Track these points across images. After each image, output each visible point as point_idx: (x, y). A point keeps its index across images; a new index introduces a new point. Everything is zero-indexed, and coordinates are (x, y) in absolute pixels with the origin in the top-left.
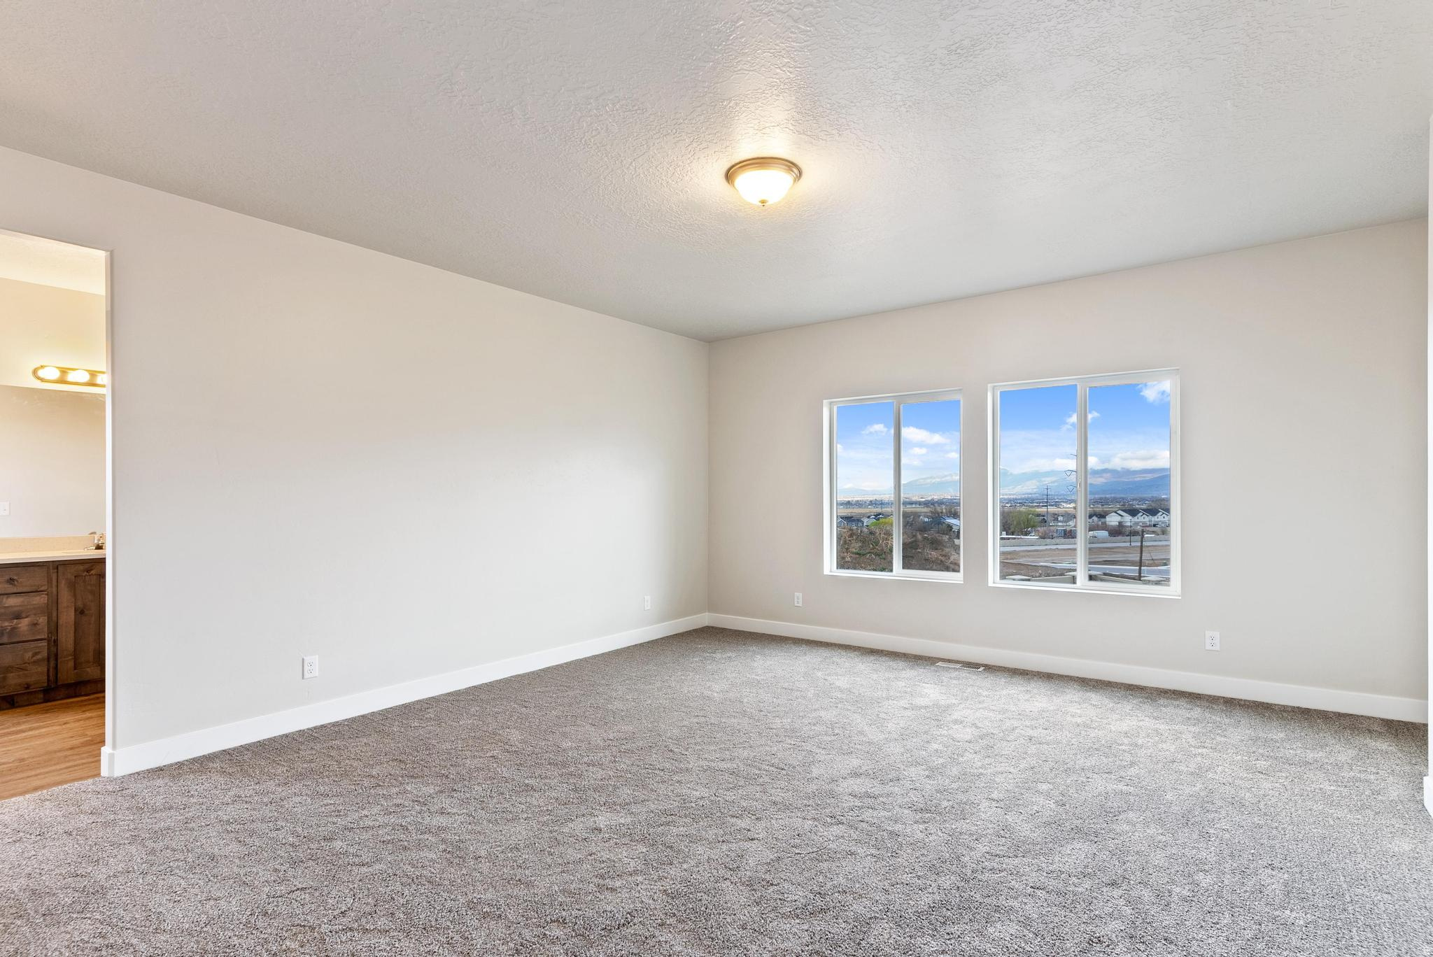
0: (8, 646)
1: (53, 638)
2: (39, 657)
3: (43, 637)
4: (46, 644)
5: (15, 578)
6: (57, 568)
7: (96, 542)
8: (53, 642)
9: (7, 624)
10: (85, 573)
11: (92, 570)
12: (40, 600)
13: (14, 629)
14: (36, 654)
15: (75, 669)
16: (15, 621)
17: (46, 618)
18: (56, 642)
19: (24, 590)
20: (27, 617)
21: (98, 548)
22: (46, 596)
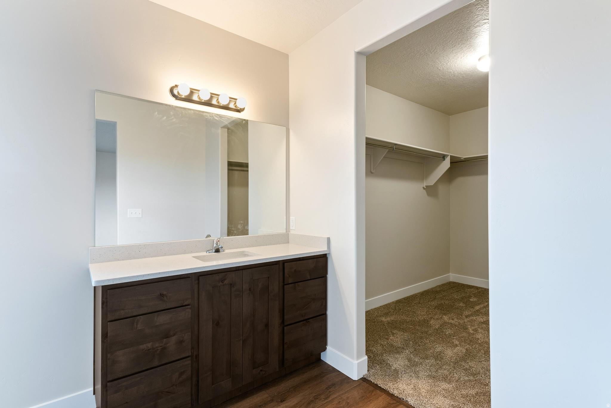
0: (158, 369)
1: (195, 353)
2: (184, 377)
3: (187, 355)
4: (189, 362)
5: (165, 293)
6: (198, 279)
7: (215, 245)
8: (196, 358)
9: (157, 345)
10: (221, 283)
11: (225, 280)
12: (185, 315)
13: (164, 349)
14: (181, 374)
15: (212, 385)
16: (165, 340)
17: (190, 334)
18: (197, 357)
19: (173, 305)
20: (174, 335)
21: (217, 251)
22: (190, 311)
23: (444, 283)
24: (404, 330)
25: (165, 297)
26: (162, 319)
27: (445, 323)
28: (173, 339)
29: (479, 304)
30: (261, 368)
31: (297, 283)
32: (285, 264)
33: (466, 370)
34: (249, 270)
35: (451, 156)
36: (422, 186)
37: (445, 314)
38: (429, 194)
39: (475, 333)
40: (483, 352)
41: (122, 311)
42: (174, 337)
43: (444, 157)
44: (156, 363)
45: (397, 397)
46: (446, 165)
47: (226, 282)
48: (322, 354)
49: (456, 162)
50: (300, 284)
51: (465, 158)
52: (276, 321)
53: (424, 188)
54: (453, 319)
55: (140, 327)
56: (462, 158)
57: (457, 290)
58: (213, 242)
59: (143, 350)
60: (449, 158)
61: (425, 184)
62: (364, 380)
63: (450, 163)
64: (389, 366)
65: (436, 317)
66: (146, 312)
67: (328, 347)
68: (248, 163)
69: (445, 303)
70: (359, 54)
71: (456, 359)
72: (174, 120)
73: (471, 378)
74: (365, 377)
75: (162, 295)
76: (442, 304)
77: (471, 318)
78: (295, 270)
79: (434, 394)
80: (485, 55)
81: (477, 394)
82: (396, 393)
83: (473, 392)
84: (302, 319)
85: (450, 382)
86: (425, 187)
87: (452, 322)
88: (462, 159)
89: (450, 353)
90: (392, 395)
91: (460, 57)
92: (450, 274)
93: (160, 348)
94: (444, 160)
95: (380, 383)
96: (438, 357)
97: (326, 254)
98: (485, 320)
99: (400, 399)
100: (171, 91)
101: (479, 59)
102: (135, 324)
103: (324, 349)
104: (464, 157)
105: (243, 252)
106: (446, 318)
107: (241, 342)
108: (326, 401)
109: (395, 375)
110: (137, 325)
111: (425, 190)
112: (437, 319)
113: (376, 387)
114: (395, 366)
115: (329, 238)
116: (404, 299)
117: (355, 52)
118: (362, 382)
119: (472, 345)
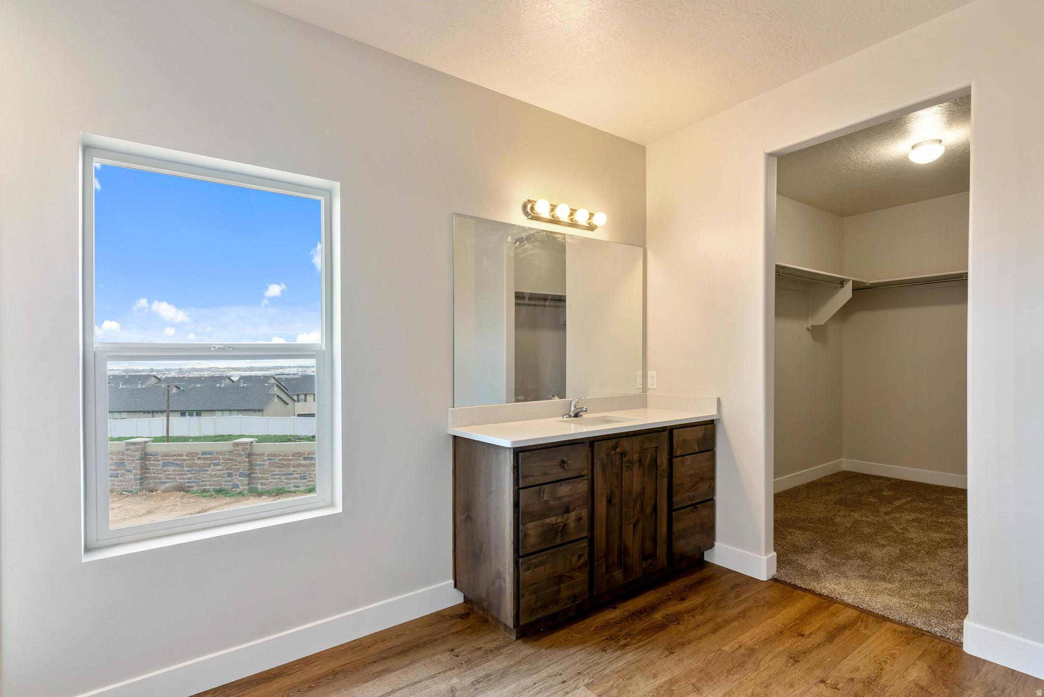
1: (590, 536)
3: (585, 535)
5: (565, 459)
6: (593, 445)
7: (573, 408)
9: (560, 520)
10: (613, 451)
12: (582, 487)
15: (606, 575)
17: (586, 510)
18: (592, 539)
19: (573, 475)
20: (574, 510)
21: (576, 416)
22: (587, 483)
23: (834, 472)
24: (804, 529)
25: (566, 465)
26: (564, 490)
27: (856, 522)
28: (573, 515)
29: (899, 499)
30: (650, 561)
31: (685, 457)
32: (674, 430)
33: (908, 570)
34: (639, 437)
35: (853, 281)
36: (806, 326)
37: (852, 511)
38: (815, 339)
39: (905, 532)
40: (924, 553)
41: (531, 477)
42: (573, 512)
43: (842, 283)
44: (558, 541)
45: (828, 596)
46: (846, 294)
47: (618, 450)
48: (706, 553)
49: (859, 289)
50: (688, 457)
51: (871, 284)
52: (663, 503)
53: (808, 329)
54: (867, 517)
55: (546, 497)
56: (869, 283)
57: (859, 482)
58: (571, 403)
59: (548, 524)
60: (850, 283)
61: (811, 323)
62: (774, 580)
63: (853, 290)
64: (805, 567)
65: (842, 513)
66: (551, 480)
67: (717, 544)
68: (565, 296)
69: (846, 497)
70: (770, 155)
71: (890, 560)
72: (527, 245)
73: (919, 578)
74: (776, 577)
75: (563, 462)
76: (843, 499)
77: (893, 515)
78: (684, 439)
79: (876, 593)
80: (923, 142)
81: (930, 593)
82: (825, 592)
83: (927, 591)
84: (690, 503)
85: (890, 582)
86: (810, 328)
87: (867, 519)
88: (867, 284)
89: (877, 553)
90: (820, 595)
91: (886, 145)
92: (842, 459)
93: (562, 524)
94: (843, 287)
95: (799, 583)
96: (864, 557)
97: (713, 420)
98: (914, 518)
99: (832, 598)
100: (524, 207)
101: (913, 147)
102: (542, 493)
103: (712, 546)
104: (871, 282)
105: (605, 417)
106: (856, 515)
107: (632, 525)
108: (738, 600)
109: (816, 575)
110: (543, 494)
111: (809, 333)
112: (844, 516)
113: (795, 587)
114: (811, 566)
115: (719, 398)
116: (784, 492)
117: (766, 153)
118: (773, 582)
119: (906, 546)
